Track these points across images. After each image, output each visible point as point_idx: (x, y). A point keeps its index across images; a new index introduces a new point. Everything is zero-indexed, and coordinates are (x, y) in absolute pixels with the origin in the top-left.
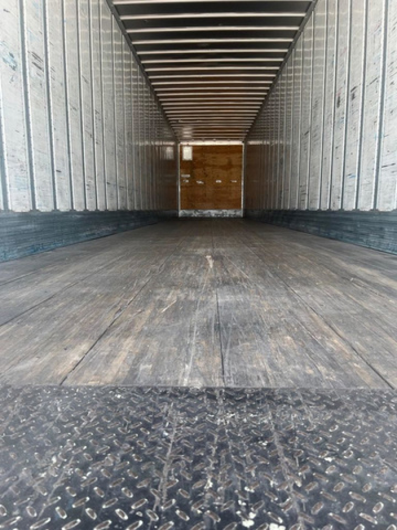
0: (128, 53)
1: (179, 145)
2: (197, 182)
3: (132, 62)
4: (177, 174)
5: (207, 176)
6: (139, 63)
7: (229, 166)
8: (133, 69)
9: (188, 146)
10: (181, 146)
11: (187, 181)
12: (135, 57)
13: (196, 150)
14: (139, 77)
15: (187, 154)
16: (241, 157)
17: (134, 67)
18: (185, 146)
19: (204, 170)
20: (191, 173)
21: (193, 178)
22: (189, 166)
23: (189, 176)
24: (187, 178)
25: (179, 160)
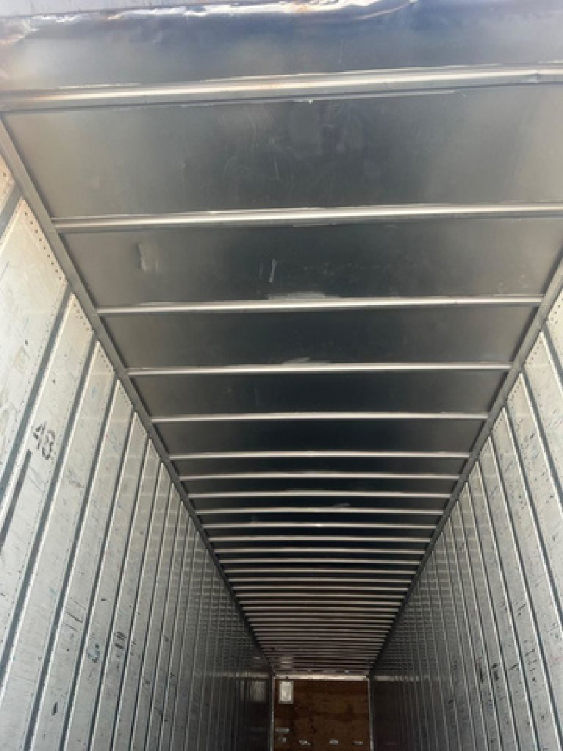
0: (202, 551)
1: (274, 678)
2: (300, 741)
3: (206, 561)
4: (268, 726)
5: (315, 731)
6: (216, 563)
7: (349, 715)
8: (206, 570)
9: (287, 680)
10: (278, 681)
11: (285, 740)
12: (212, 557)
13: (298, 686)
14: (215, 579)
15: (286, 693)
16: (366, 701)
17: (208, 566)
18: (282, 680)
19: (311, 720)
20: (291, 726)
21: (293, 736)
22: (288, 713)
23: (287, 730)
24: (285, 735)
25: (273, 703)
